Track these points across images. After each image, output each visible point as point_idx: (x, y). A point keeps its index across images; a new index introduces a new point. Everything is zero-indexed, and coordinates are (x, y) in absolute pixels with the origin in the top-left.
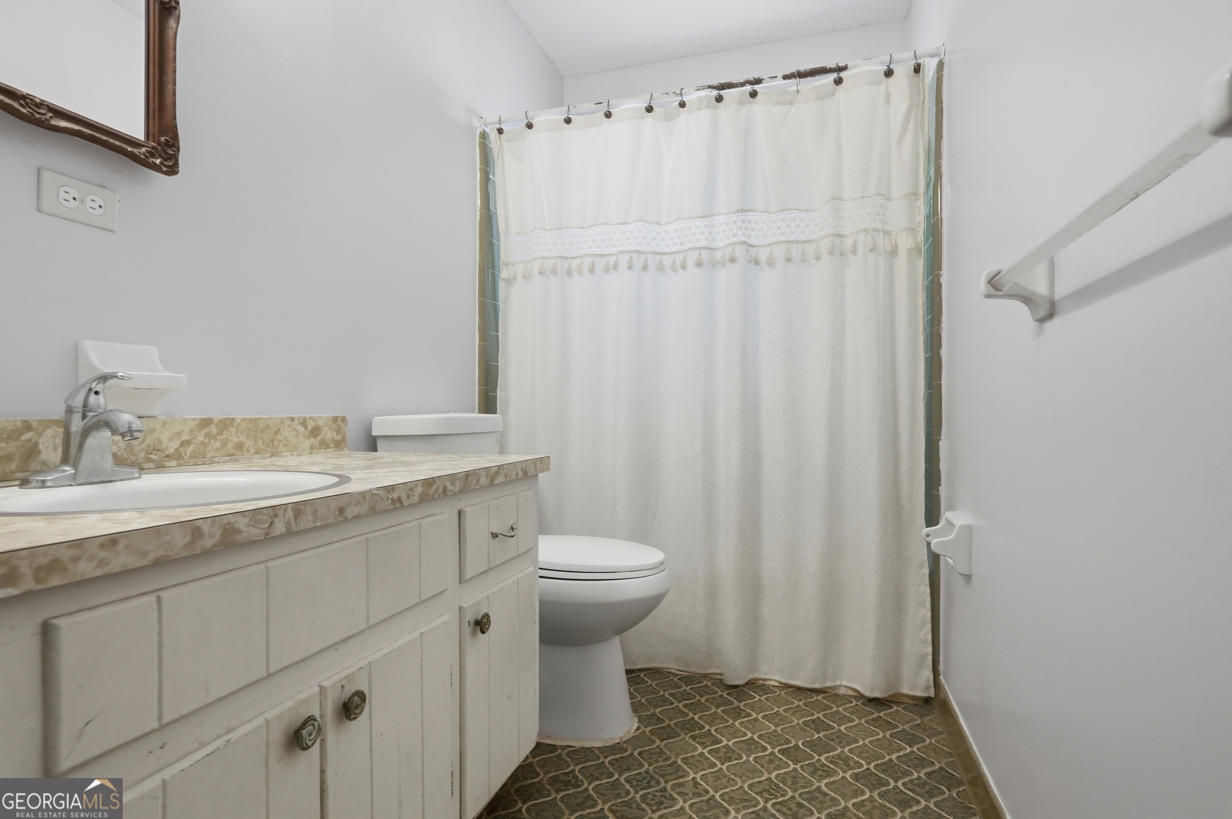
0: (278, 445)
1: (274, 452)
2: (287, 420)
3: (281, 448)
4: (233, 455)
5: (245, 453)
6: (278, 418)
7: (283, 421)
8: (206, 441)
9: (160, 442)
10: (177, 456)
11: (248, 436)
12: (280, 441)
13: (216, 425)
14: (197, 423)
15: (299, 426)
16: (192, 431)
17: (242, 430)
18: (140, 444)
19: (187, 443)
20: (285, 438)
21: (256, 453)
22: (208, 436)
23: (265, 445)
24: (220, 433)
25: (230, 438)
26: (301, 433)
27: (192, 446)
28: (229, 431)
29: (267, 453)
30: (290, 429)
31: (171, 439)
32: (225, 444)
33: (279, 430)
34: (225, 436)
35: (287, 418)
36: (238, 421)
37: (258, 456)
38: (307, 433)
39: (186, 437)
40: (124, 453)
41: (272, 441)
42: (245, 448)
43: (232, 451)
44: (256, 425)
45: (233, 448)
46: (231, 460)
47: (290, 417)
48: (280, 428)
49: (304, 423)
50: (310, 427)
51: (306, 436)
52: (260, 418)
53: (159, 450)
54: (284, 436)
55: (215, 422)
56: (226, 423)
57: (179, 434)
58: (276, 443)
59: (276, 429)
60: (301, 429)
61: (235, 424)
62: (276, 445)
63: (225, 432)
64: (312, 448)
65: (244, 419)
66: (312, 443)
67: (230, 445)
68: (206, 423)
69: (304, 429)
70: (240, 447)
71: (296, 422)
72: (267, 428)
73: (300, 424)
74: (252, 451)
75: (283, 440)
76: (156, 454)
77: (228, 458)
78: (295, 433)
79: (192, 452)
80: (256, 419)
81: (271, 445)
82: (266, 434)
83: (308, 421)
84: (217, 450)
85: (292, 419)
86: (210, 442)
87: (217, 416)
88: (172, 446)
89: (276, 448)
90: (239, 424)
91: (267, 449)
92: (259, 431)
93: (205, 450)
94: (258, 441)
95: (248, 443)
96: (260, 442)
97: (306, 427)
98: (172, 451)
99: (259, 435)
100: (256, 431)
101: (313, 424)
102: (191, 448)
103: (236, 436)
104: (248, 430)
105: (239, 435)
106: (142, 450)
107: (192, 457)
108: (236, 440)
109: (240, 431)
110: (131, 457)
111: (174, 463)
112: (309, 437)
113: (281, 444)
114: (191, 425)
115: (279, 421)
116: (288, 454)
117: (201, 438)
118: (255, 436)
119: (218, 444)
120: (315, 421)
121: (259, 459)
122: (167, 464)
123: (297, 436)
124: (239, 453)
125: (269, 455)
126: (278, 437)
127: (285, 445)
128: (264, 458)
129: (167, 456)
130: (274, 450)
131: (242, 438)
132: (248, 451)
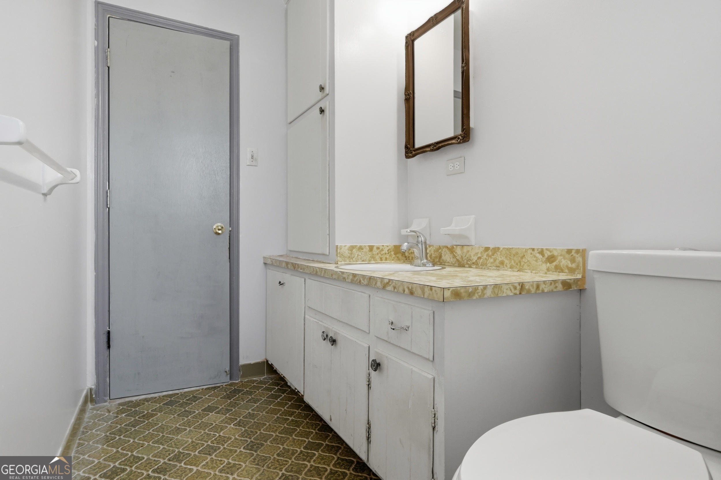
0: (524, 265)
1: (521, 269)
2: (529, 250)
3: (525, 267)
4: (499, 267)
5: (505, 266)
6: (523, 248)
7: (526, 250)
8: (487, 258)
9: (471, 256)
10: (476, 264)
11: (506, 257)
12: (525, 263)
13: (491, 251)
14: (483, 249)
15: (538, 254)
16: (481, 252)
17: (503, 254)
18: (465, 257)
19: (479, 258)
20: (528, 261)
21: (510, 268)
22: (488, 255)
23: (515, 264)
24: (493, 255)
25: (497, 258)
26: (539, 259)
27: (482, 259)
28: (497, 254)
29: (517, 268)
30: (531, 256)
31: (474, 255)
32: (495, 260)
33: (524, 256)
34: (495, 257)
35: (529, 249)
36: (501, 249)
37: (511, 269)
38: (545, 260)
39: (479, 255)
40: (461, 260)
41: (520, 262)
42: (505, 264)
43: (498, 265)
44: (510, 252)
45: (499, 263)
46: (496, 269)
47: (532, 248)
48: (524, 254)
49: (542, 252)
50: (546, 256)
51: (543, 261)
52: (513, 248)
53: (471, 260)
54: (527, 260)
55: (491, 249)
56: (496, 250)
57: (477, 253)
58: (522, 263)
59: (522, 255)
60: (540, 256)
61: (500, 251)
62: (522, 265)
63: (495, 254)
64: (548, 270)
65: (504, 248)
66: (548, 267)
67: (497, 261)
68: (487, 249)
69: (541, 257)
70: (502, 263)
71: (536, 251)
72: (516, 254)
73: (539, 253)
74: (509, 266)
75: (527, 262)
76: (469, 262)
77: (495, 268)
78: (535, 259)
79: (482, 262)
80: (510, 248)
81: (519, 264)
82: (516, 257)
83: (545, 251)
84: (492, 263)
85: (533, 250)
86: (489, 259)
87: (492, 246)
88: (474, 259)
89: (523, 266)
90: (502, 251)
91: (517, 266)
92: (512, 255)
93: (487, 263)
94: (512, 261)
95: (506, 261)
96: (513, 262)
97: (543, 255)
98: (474, 261)
99: (512, 258)
100: (510, 255)
101: (549, 254)
102: (481, 261)
103: (500, 257)
104: (506, 255)
105: (502, 256)
106: (465, 259)
107: (481, 265)
108: (500, 259)
109: (502, 254)
110: (462, 262)
111: (474, 266)
112: (546, 262)
113: (526, 265)
114: (482, 249)
115: (524, 250)
116: (529, 271)
117: (485, 256)
118: (510, 258)
119: (492, 260)
120: (551, 252)
121: (511, 271)
122: (472, 266)
123: (536, 261)
124: (502, 266)
125: (517, 270)
126: (524, 260)
127: (528, 266)
128: (513, 271)
129: (473, 263)
130: (521, 268)
131: (503, 258)
132: (506, 266)
